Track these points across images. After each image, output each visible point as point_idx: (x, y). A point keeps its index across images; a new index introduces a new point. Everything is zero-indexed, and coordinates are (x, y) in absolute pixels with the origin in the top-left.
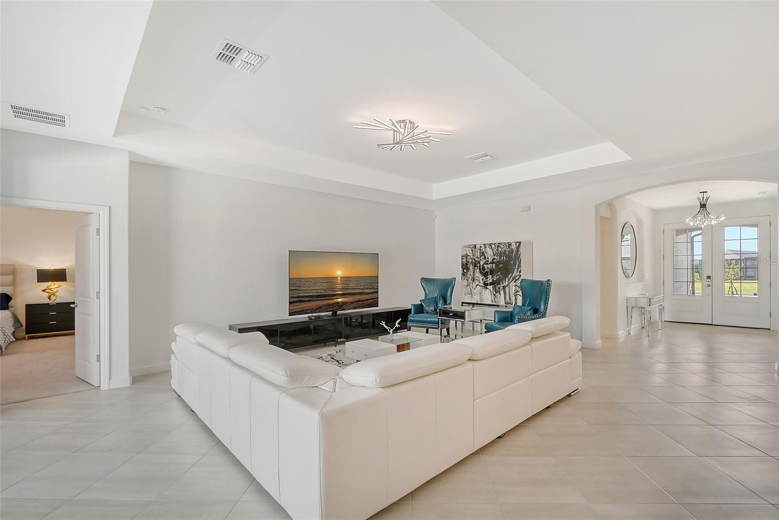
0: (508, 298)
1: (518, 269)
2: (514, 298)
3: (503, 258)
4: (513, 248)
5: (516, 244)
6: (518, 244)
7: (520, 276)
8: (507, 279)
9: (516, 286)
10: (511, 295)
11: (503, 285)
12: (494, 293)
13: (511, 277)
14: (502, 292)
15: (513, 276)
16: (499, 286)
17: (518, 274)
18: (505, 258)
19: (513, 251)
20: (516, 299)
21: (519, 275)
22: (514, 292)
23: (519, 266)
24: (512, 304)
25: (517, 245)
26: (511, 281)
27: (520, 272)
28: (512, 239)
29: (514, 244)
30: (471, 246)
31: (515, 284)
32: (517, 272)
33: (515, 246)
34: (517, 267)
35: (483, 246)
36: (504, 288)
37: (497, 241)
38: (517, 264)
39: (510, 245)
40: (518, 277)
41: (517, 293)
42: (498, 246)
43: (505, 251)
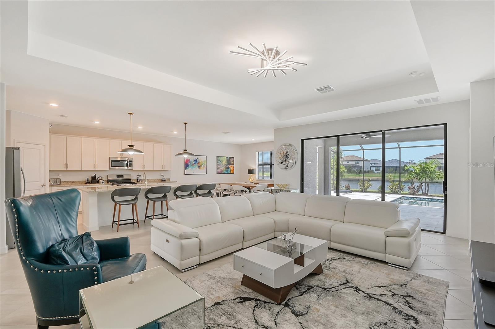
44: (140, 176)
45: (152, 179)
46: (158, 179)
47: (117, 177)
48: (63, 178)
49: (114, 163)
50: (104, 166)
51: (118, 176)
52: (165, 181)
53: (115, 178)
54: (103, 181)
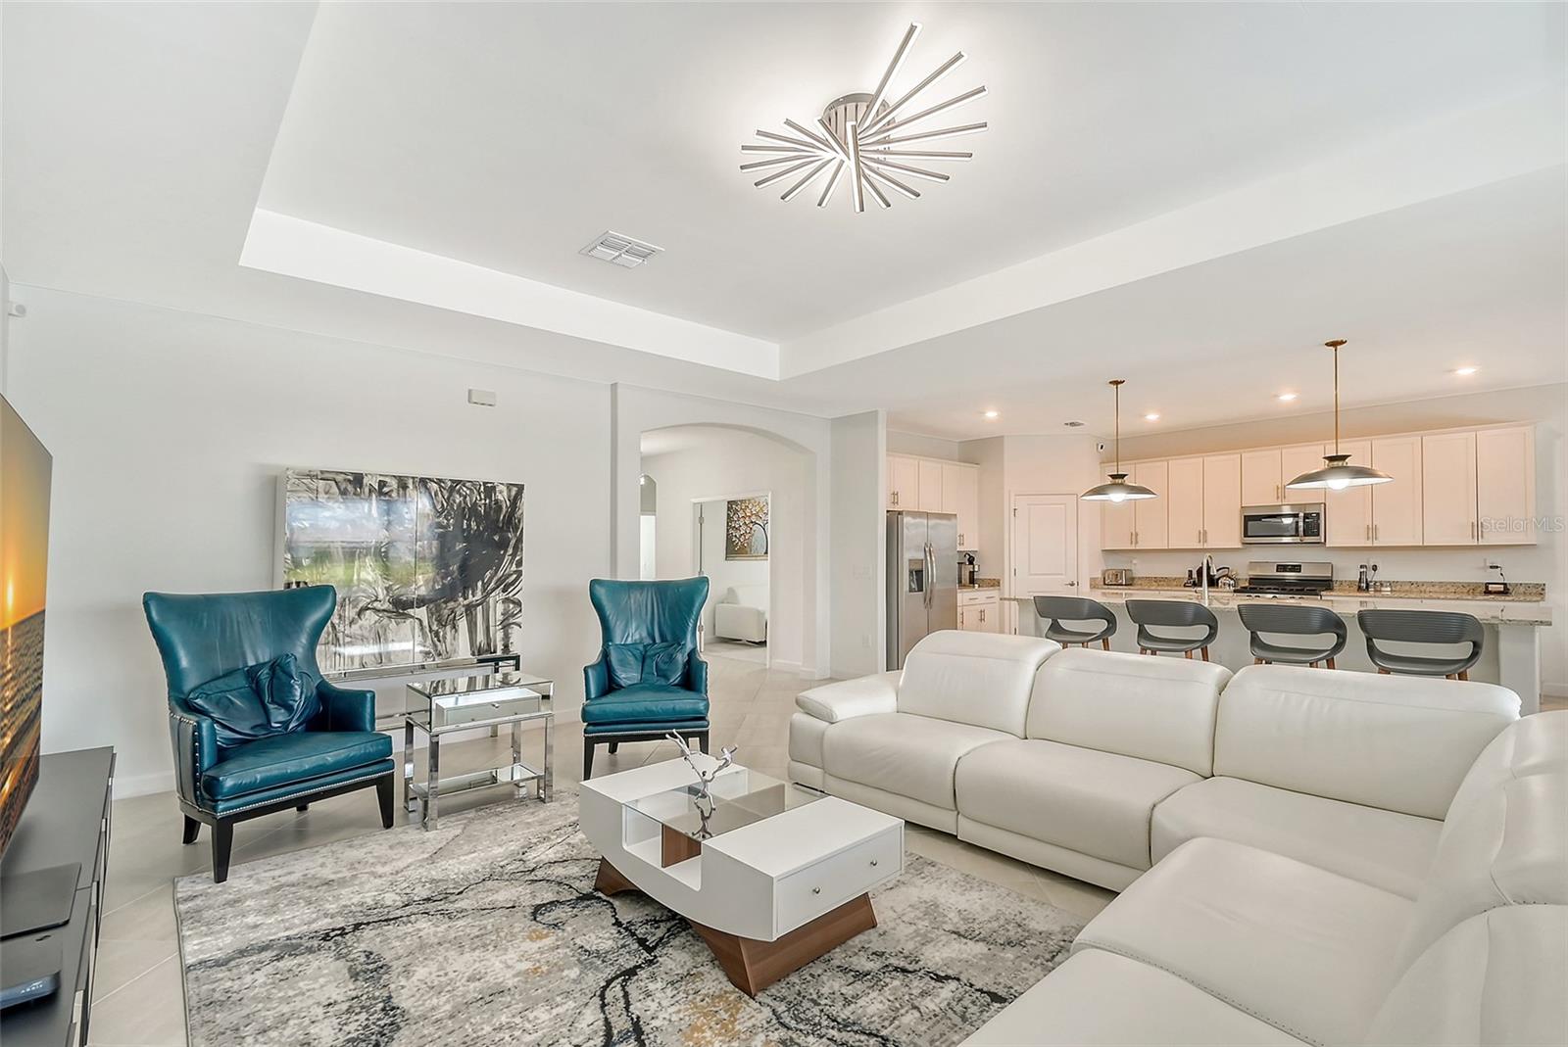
0: (480, 638)
1: (514, 555)
2: (500, 635)
3: (469, 525)
4: (500, 497)
5: (509, 491)
6: (516, 489)
7: (520, 574)
8: (480, 583)
9: (506, 601)
10: (491, 629)
11: (466, 602)
12: (435, 628)
13: (491, 579)
14: (463, 624)
15: (500, 574)
16: (451, 605)
17: (514, 568)
18: (474, 525)
19: (501, 507)
20: (506, 637)
21: (515, 572)
22: (501, 618)
23: (517, 547)
24: (495, 652)
25: (513, 493)
26: (493, 590)
27: (520, 563)
28: (499, 474)
29: (504, 488)
30: (339, 478)
31: (503, 596)
32: (511, 563)
33: (505, 494)
34: (510, 551)
35: (394, 484)
36: (470, 609)
37: (449, 474)
38: (513, 542)
39: (490, 490)
40: (515, 576)
41: (511, 621)
42: (452, 490)
43: (475, 504)
44: (1375, 568)
45: (1433, 584)
46: (1469, 584)
47: (1277, 571)
48: (1141, 569)
49: (1257, 524)
50: (1227, 534)
51: (1282, 568)
52: (1506, 592)
53: (1273, 572)
54: (1232, 582)
